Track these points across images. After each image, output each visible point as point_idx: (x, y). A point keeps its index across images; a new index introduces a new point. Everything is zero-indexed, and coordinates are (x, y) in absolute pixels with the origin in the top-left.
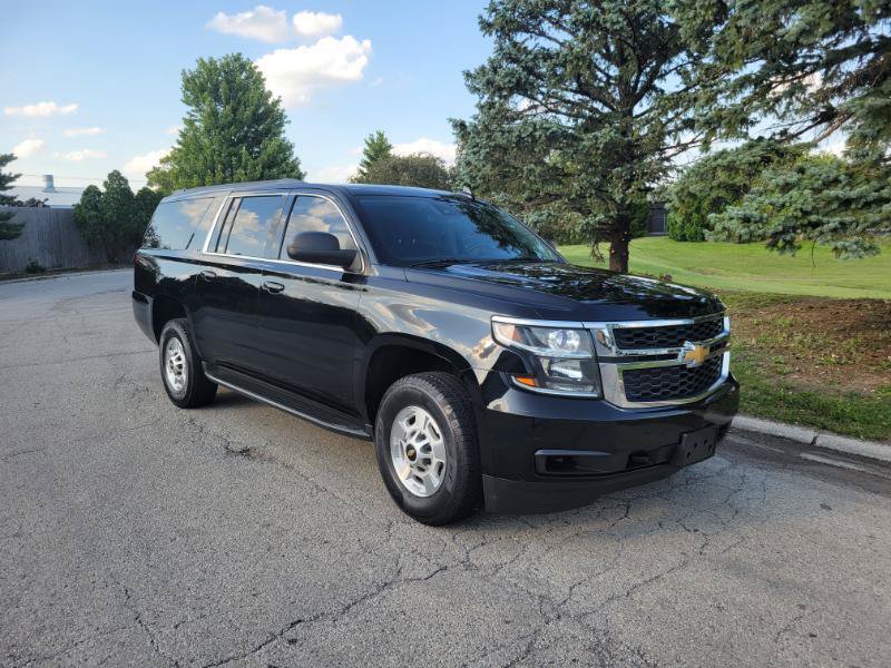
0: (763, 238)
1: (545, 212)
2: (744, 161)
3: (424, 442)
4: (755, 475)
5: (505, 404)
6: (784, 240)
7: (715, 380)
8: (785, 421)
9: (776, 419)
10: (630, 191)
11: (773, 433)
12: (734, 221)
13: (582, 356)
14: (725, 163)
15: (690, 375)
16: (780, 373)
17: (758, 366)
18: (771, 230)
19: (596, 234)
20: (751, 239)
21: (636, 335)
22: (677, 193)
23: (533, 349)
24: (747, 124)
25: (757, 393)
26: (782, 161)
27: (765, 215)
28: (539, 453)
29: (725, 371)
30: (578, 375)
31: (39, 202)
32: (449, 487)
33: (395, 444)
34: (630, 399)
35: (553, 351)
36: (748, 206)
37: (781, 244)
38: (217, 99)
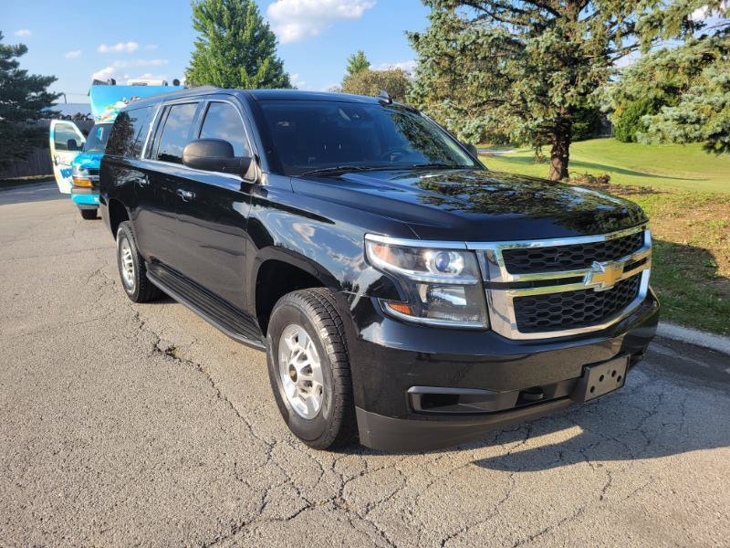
0: (699, 139)
1: (487, 117)
2: (684, 59)
3: (305, 363)
4: (673, 393)
5: (376, 334)
6: (723, 142)
7: (630, 300)
8: (711, 330)
9: (702, 327)
10: (569, 94)
11: (699, 343)
12: (669, 123)
13: (466, 282)
14: (664, 61)
15: (599, 299)
16: (710, 278)
17: (688, 269)
18: (708, 130)
19: (537, 137)
20: (688, 139)
21: (533, 256)
22: (613, 96)
23: (409, 273)
24: (693, 27)
25: (684, 298)
26: (725, 57)
27: (703, 116)
28: (412, 389)
29: (643, 289)
30: (463, 302)
31: (84, 116)
32: (326, 414)
33: (283, 360)
34: (522, 329)
35: (431, 275)
36: (686, 108)
37: (719, 146)
38: (220, 24)
